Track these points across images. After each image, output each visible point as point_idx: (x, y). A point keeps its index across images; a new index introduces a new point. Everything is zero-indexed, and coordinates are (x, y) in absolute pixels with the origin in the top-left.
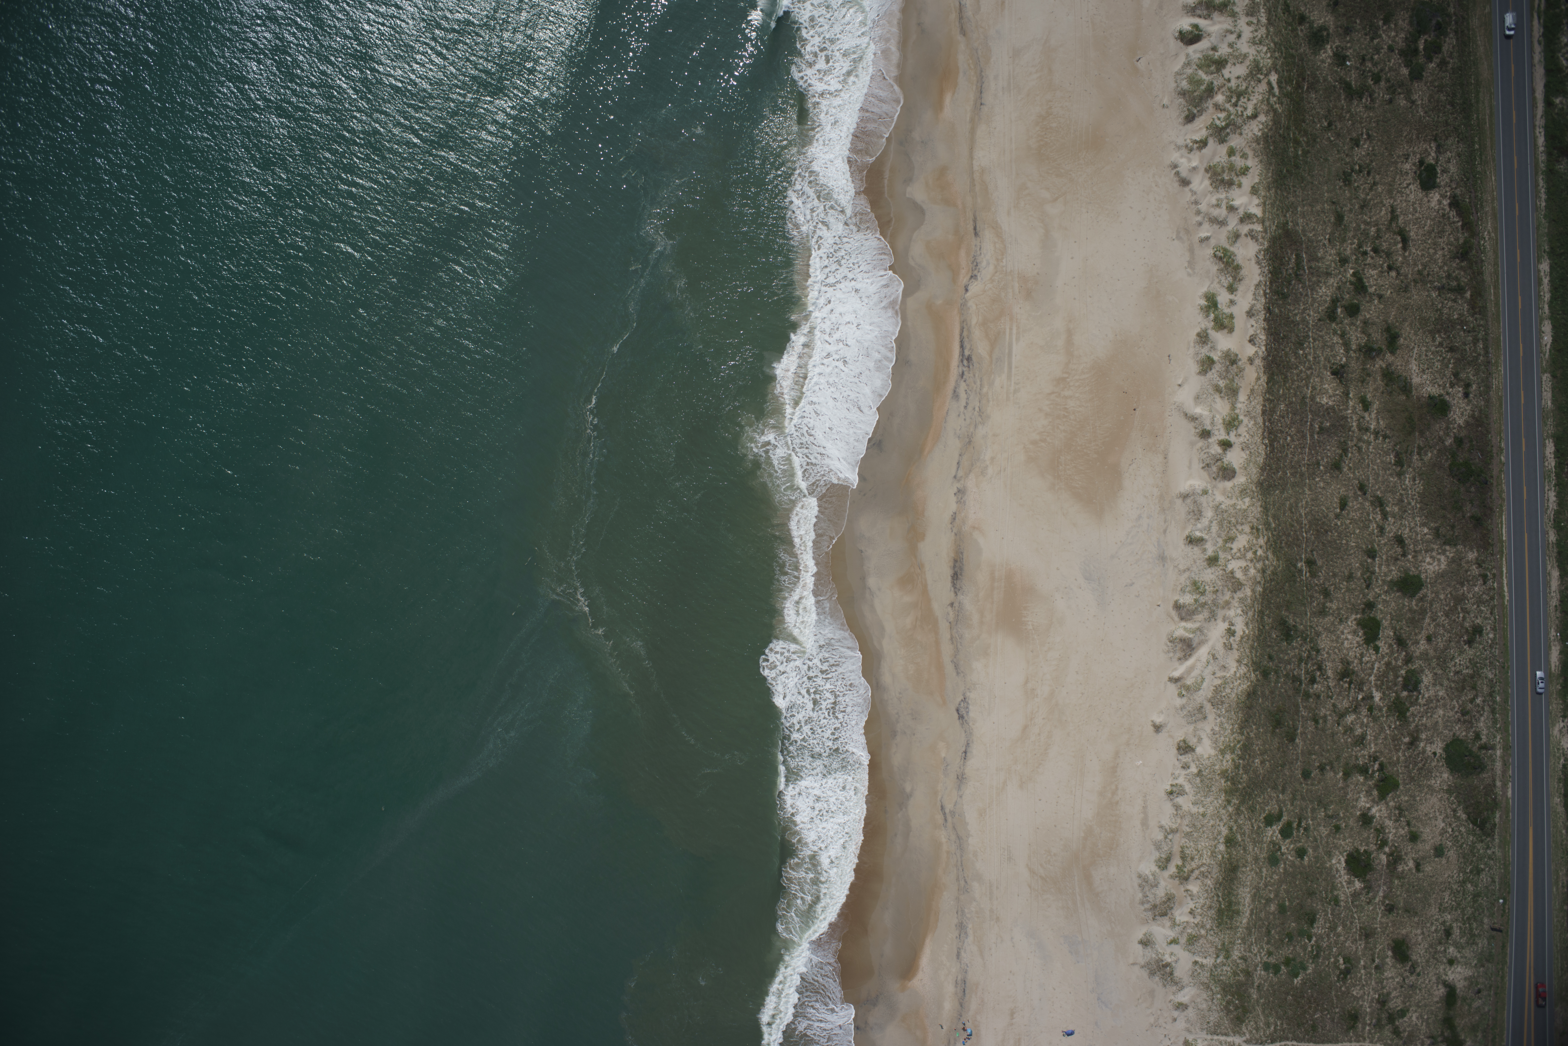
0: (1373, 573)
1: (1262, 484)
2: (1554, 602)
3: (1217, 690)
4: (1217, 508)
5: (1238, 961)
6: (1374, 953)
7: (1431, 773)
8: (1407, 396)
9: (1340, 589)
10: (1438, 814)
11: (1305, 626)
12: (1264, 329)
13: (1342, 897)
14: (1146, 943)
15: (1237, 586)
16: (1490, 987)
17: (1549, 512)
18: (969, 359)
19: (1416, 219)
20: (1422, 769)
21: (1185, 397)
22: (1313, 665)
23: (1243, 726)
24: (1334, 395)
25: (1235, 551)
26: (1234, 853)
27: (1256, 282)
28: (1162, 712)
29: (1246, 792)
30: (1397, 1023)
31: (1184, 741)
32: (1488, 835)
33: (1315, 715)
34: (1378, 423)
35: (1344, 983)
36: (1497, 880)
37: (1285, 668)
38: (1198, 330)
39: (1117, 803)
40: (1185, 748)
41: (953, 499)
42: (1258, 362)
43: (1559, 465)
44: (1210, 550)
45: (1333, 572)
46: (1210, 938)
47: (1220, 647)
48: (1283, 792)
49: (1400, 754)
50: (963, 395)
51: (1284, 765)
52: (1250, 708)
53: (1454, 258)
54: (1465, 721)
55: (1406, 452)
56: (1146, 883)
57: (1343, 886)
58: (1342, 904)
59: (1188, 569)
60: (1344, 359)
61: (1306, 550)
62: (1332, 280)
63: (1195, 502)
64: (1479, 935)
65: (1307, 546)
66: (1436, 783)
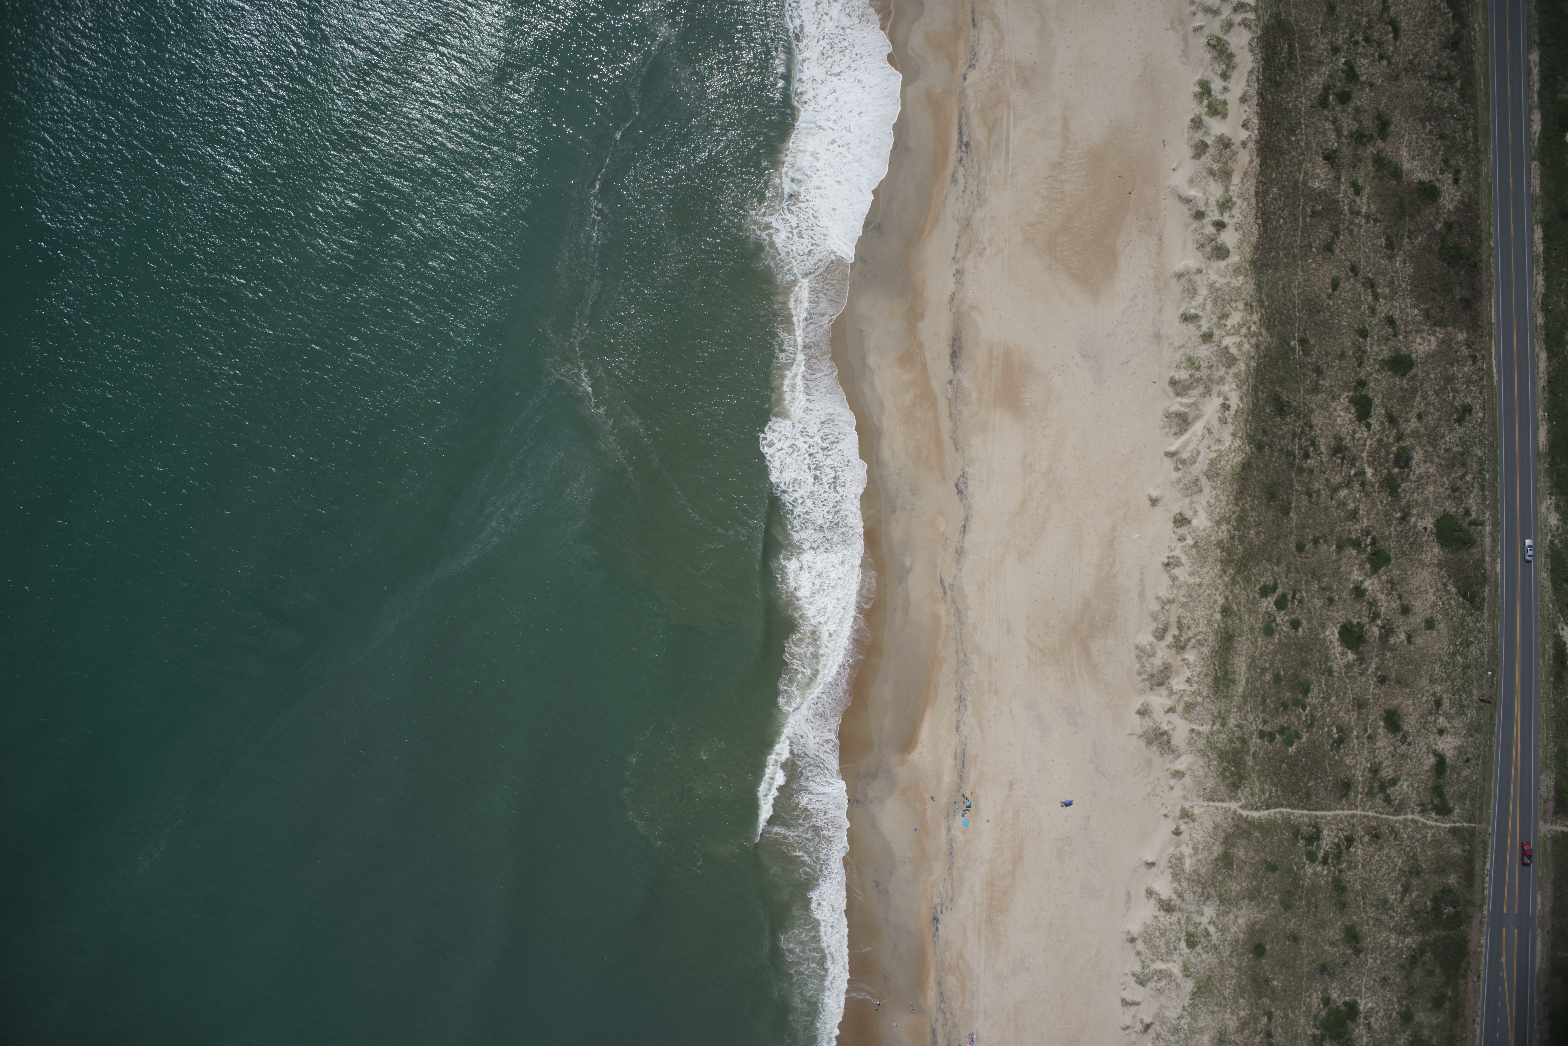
0: (1365, 352)
1: (1255, 263)
2: (1542, 383)
3: (1213, 463)
4: (1211, 286)
5: (1234, 729)
6: (1367, 724)
7: (1422, 547)
8: (1398, 182)
9: (1333, 367)
10: (1428, 587)
11: (1299, 403)
12: (1257, 113)
13: (1336, 668)
14: (1143, 712)
15: (1231, 361)
16: (1479, 756)
17: (1537, 295)
18: (967, 145)
19: (1408, 10)
20: (1413, 543)
21: (1180, 180)
22: (1307, 440)
23: (1239, 497)
24: (1326, 180)
25: (1229, 327)
26: (1230, 622)
27: (1249, 69)
28: (1158, 486)
29: (1242, 563)
30: (1388, 792)
31: (1180, 514)
32: (1478, 609)
33: (1309, 489)
34: (1369, 207)
35: (1338, 752)
36: (1486, 653)
37: (1279, 443)
38: (1192, 116)
39: (1114, 576)
40: (1181, 521)
41: (953, 280)
42: (1251, 145)
43: (1547, 250)
44: (1205, 326)
45: (1325, 351)
46: (1207, 705)
47: (1215, 422)
48: (1278, 564)
49: (1392, 529)
50: (961, 180)
51: (1278, 538)
52: (1245, 479)
53: (1445, 48)
54: (1455, 498)
55: (1397, 236)
56: (1143, 653)
57: (1336, 658)
58: (1336, 674)
59: (1183, 346)
60: (1336, 145)
61: (1299, 329)
62: (1324, 69)
63: (1190, 280)
64: (1469, 706)
65: (1300, 325)
66: (1427, 557)
